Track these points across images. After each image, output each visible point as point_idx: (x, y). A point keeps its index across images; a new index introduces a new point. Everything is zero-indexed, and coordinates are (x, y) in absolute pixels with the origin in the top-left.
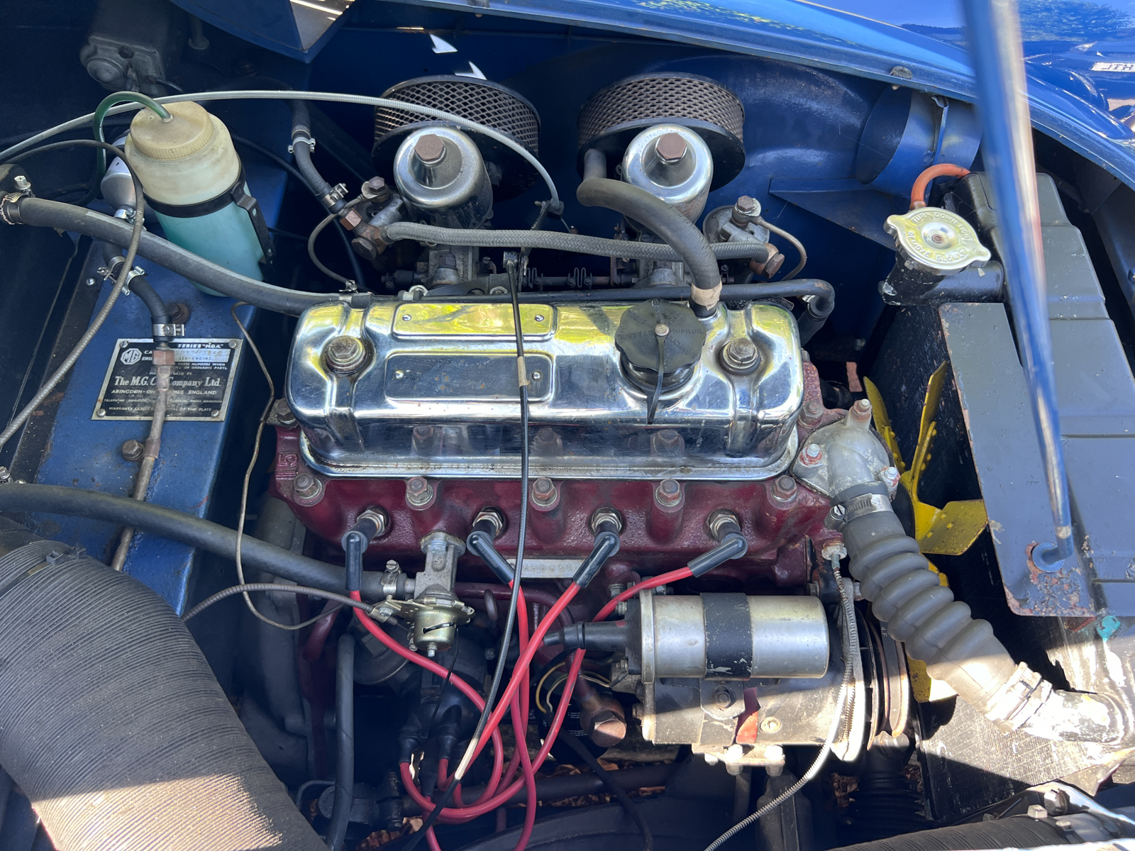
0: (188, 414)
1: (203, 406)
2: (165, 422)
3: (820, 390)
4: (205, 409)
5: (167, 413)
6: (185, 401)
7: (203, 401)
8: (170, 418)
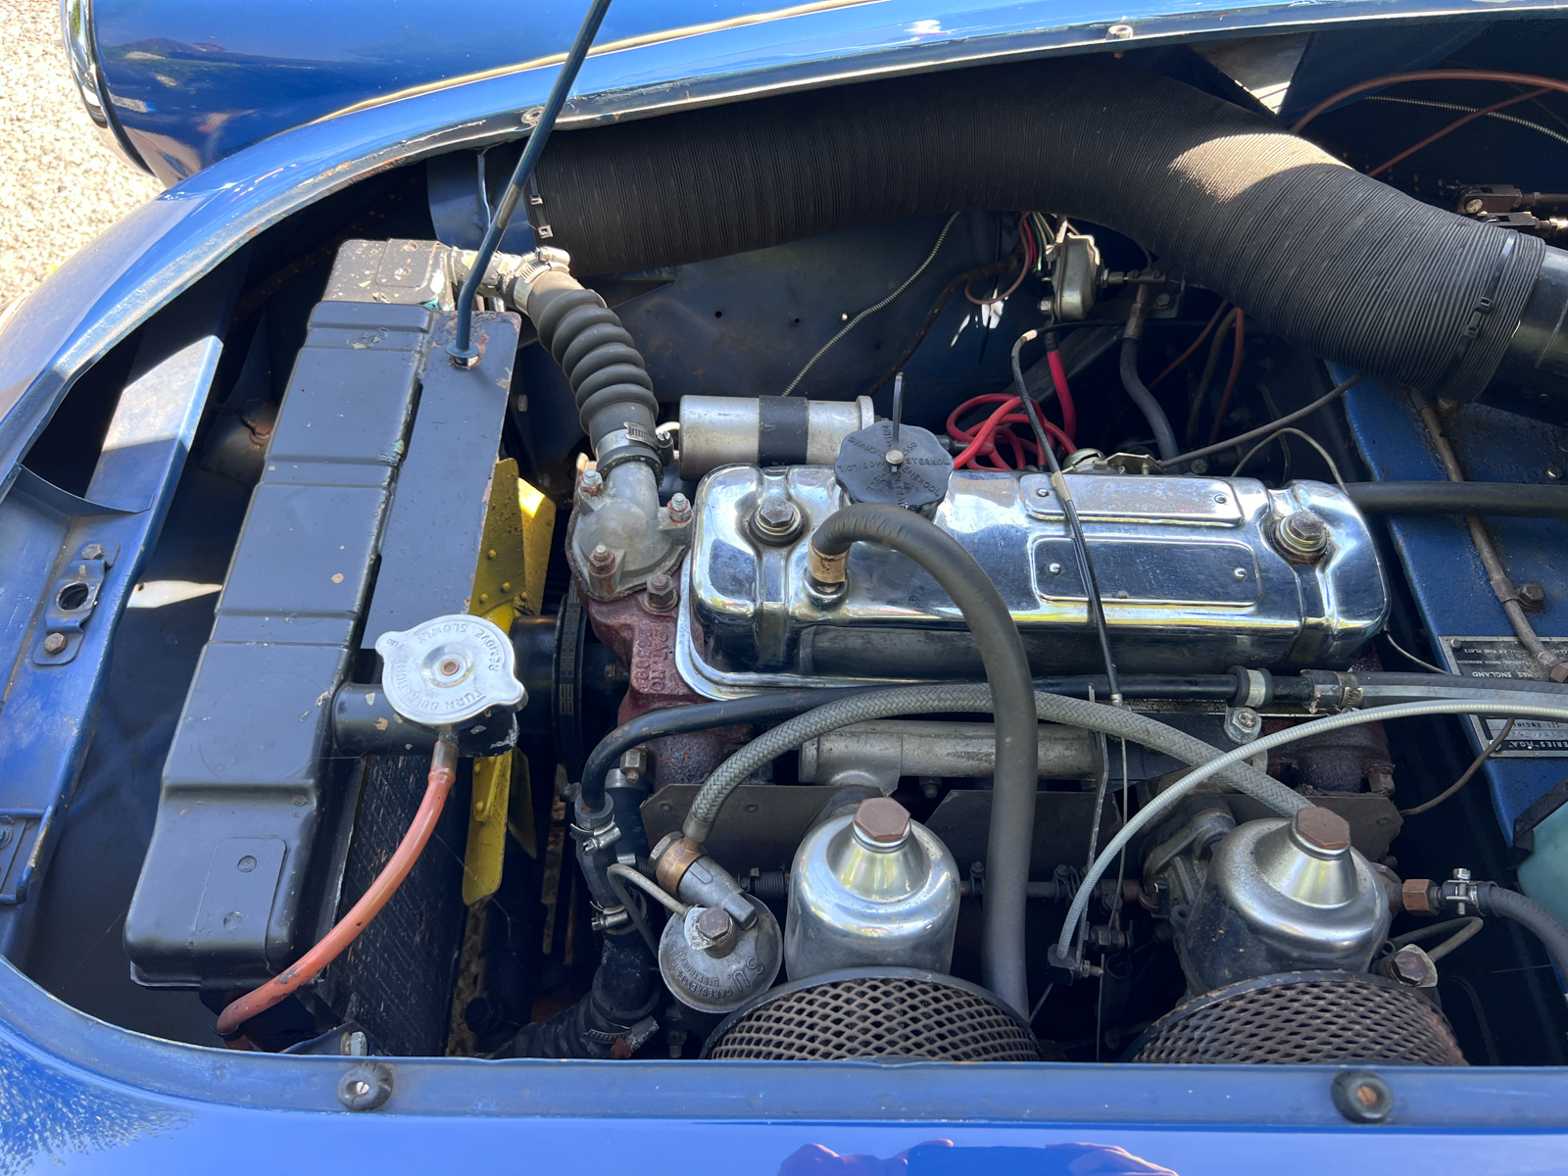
0: (1491, 644)
1: (1478, 657)
2: (1516, 634)
3: (635, 649)
4: (1473, 651)
5: (1522, 645)
6: (1507, 662)
7: (1484, 663)
8: (1511, 639)
